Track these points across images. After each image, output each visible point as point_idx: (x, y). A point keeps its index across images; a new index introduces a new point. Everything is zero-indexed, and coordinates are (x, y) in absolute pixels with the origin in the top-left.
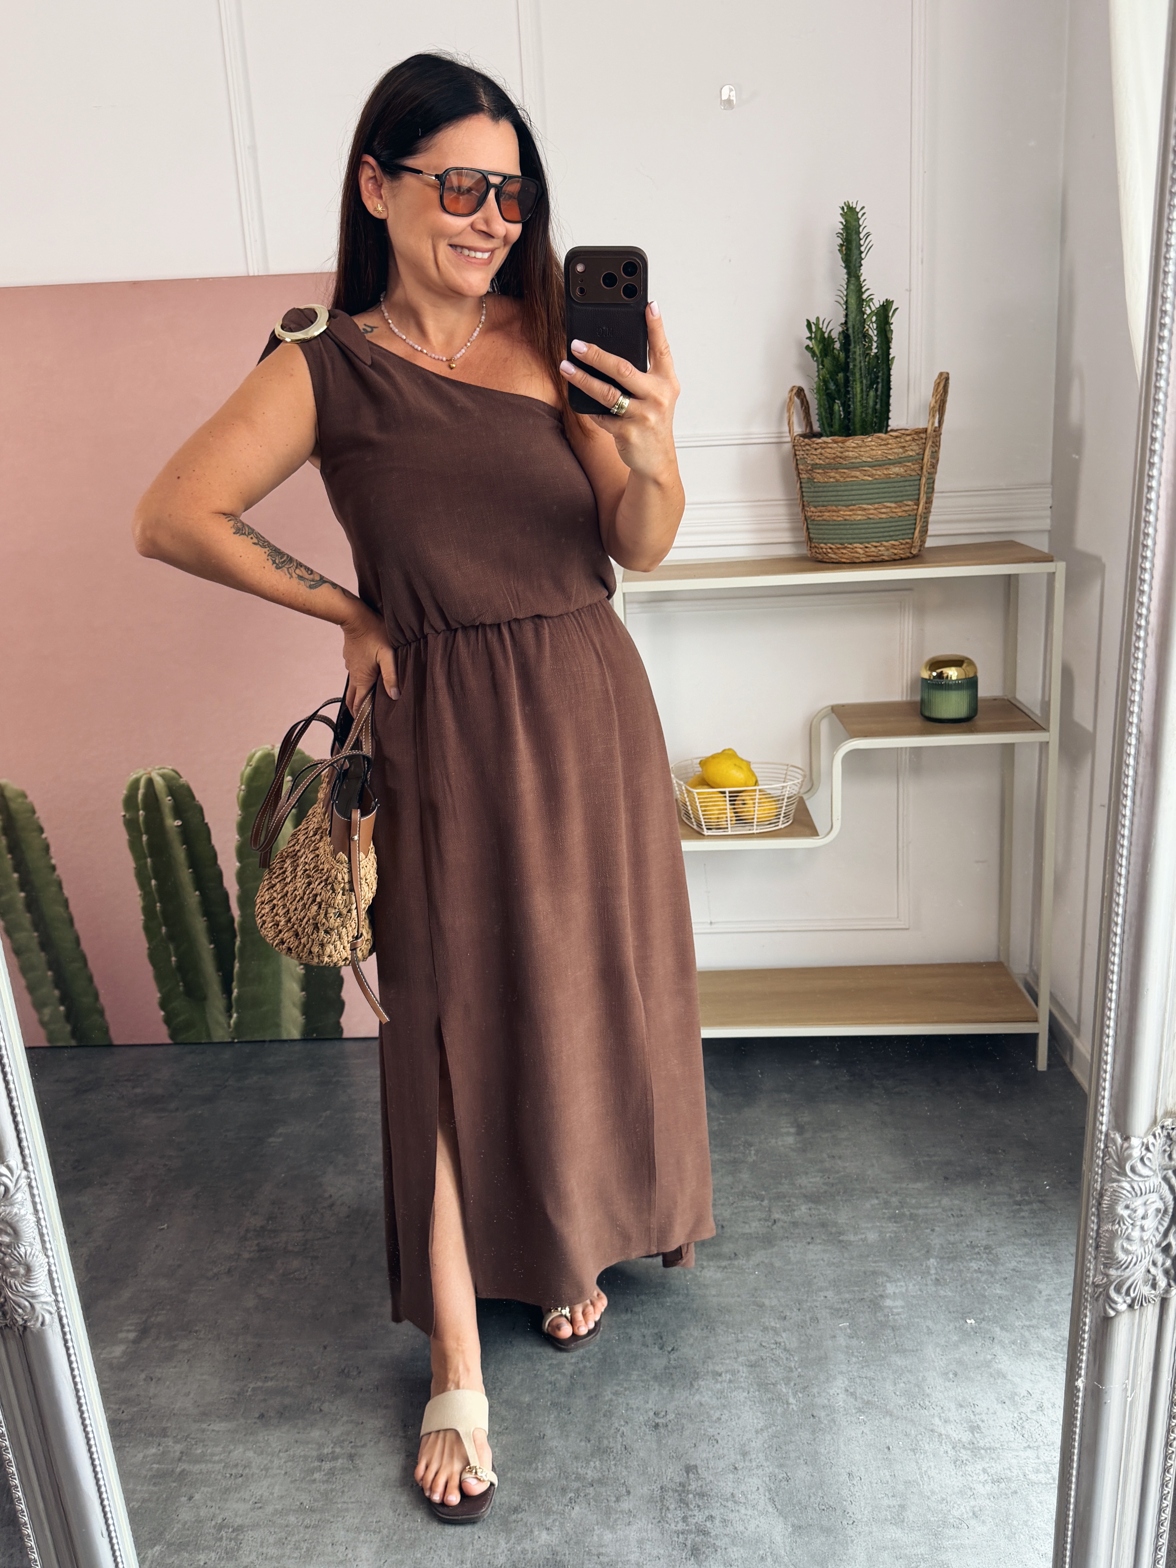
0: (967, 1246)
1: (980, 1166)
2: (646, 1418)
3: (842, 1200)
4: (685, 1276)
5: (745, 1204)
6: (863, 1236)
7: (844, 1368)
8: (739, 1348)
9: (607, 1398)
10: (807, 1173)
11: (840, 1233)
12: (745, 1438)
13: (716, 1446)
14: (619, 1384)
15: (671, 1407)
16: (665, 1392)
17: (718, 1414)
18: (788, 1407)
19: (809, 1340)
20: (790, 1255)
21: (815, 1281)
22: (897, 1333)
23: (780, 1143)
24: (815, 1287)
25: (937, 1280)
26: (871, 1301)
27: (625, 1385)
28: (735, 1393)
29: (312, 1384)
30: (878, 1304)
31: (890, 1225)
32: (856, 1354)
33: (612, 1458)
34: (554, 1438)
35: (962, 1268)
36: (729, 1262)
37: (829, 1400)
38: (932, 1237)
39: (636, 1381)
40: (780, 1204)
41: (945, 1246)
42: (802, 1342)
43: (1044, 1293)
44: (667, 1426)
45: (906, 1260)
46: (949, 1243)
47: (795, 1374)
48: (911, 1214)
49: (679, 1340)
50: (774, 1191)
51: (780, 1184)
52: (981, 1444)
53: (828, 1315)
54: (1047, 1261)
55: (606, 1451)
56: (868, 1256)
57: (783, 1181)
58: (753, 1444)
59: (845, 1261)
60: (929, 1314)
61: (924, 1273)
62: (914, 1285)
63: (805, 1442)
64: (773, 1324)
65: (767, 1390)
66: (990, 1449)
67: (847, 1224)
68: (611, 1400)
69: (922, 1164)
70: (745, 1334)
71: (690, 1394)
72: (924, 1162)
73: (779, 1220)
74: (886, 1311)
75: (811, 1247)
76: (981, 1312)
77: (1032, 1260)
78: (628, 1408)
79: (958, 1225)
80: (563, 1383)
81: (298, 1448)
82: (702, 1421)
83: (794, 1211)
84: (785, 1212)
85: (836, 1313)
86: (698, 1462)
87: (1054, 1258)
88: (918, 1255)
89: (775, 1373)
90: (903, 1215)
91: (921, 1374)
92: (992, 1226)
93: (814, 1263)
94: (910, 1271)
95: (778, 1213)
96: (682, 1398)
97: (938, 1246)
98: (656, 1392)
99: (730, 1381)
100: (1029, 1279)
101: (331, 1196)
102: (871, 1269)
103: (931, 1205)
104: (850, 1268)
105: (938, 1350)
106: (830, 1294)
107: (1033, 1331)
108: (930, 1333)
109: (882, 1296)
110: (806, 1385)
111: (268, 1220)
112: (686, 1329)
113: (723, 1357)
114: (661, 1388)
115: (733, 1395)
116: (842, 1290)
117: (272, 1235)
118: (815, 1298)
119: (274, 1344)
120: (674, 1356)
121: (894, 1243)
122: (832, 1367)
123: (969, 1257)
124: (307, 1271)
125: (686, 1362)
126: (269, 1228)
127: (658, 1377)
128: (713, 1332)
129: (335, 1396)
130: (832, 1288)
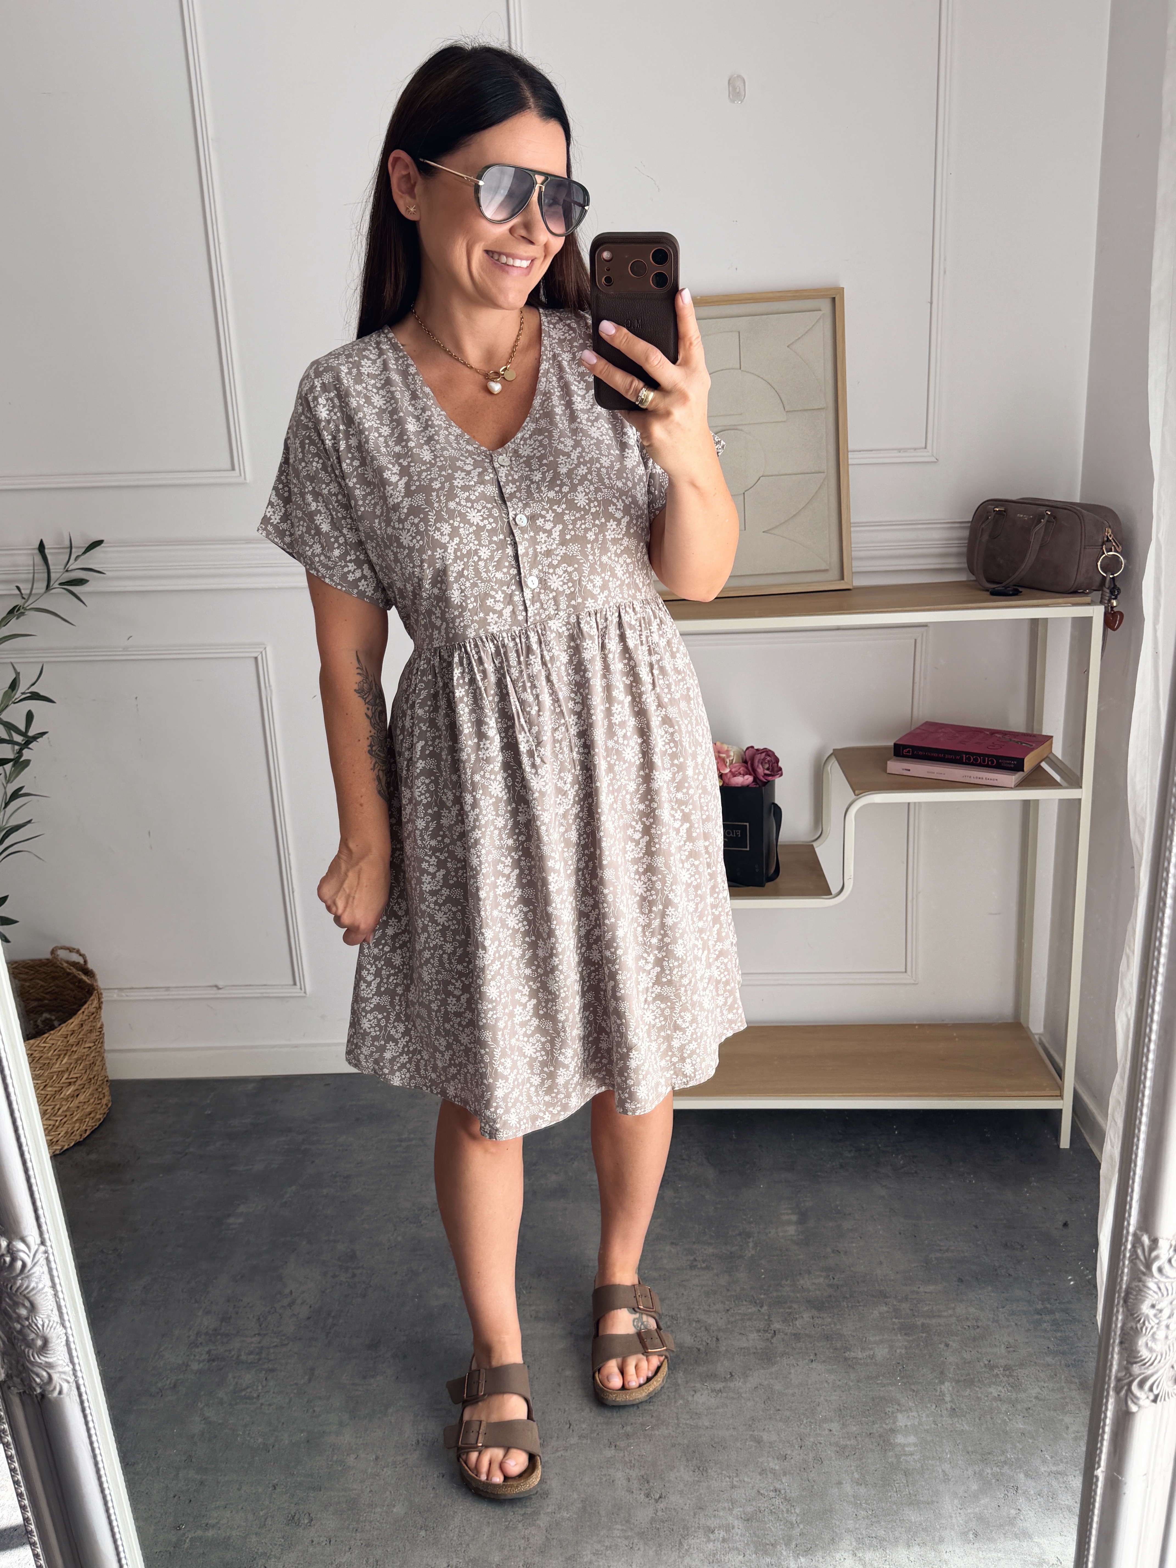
0: (985, 1366)
1: (997, 1264)
3: (848, 1307)
4: (675, 1402)
5: (742, 1310)
6: (871, 1353)
7: (851, 1524)
8: (735, 1496)
9: (585, 1560)
10: (809, 1273)
11: (846, 1348)
14: (599, 1542)
16: (651, 1553)
19: (813, 1486)
20: (792, 1376)
21: (819, 1409)
22: (910, 1479)
24: (818, 1417)
25: (953, 1410)
26: (880, 1436)
27: (606, 1543)
28: (730, 1556)
29: (257, 1534)
30: (888, 1441)
31: (901, 1338)
32: (864, 1506)
35: (980, 1394)
36: (724, 1384)
38: (946, 1354)
39: (619, 1537)
40: (781, 1310)
41: (960, 1366)
42: (804, 1489)
43: (1071, 1430)
45: (918, 1383)
46: (965, 1363)
47: (796, 1532)
48: (923, 1325)
49: (667, 1485)
50: (775, 1294)
51: (781, 1286)
53: (833, 1455)
56: (877, 1377)
57: (785, 1282)
59: (851, 1384)
60: (945, 1455)
61: (938, 1401)
62: (928, 1416)
64: (772, 1465)
65: (766, 1553)
67: (853, 1336)
68: (591, 1562)
69: (934, 1262)
70: (741, 1477)
71: (679, 1557)
72: (936, 1259)
73: (779, 1331)
74: (897, 1449)
75: (814, 1365)
76: (1003, 1453)
77: (1056, 1387)
79: (974, 1340)
80: (538, 1539)
83: (796, 1319)
84: (785, 1321)
85: (842, 1451)
88: (931, 1376)
89: (775, 1529)
90: (914, 1326)
91: (938, 1534)
92: (1013, 1342)
93: (818, 1386)
94: (922, 1398)
95: (778, 1322)
96: (670, 1561)
97: (953, 1366)
98: (640, 1553)
99: (724, 1540)
100: (1054, 1410)
101: (291, 1292)
102: (882, 1394)
103: (945, 1314)
104: (856, 1394)
105: (956, 1501)
106: (835, 1426)
107: (1061, 1480)
108: (946, 1479)
109: (892, 1430)
110: (809, 1546)
111: (222, 1322)
112: (675, 1470)
113: (715, 1508)
114: (647, 1547)
115: (727, 1559)
116: (848, 1422)
117: (225, 1340)
118: (818, 1432)
119: (218, 1482)
120: (662, 1505)
121: (905, 1361)
122: (838, 1523)
123: (988, 1381)
124: (260, 1387)
125: (675, 1514)
126: (222, 1331)
127: (643, 1533)
128: (705, 1475)
129: (282, 1550)
130: (837, 1418)
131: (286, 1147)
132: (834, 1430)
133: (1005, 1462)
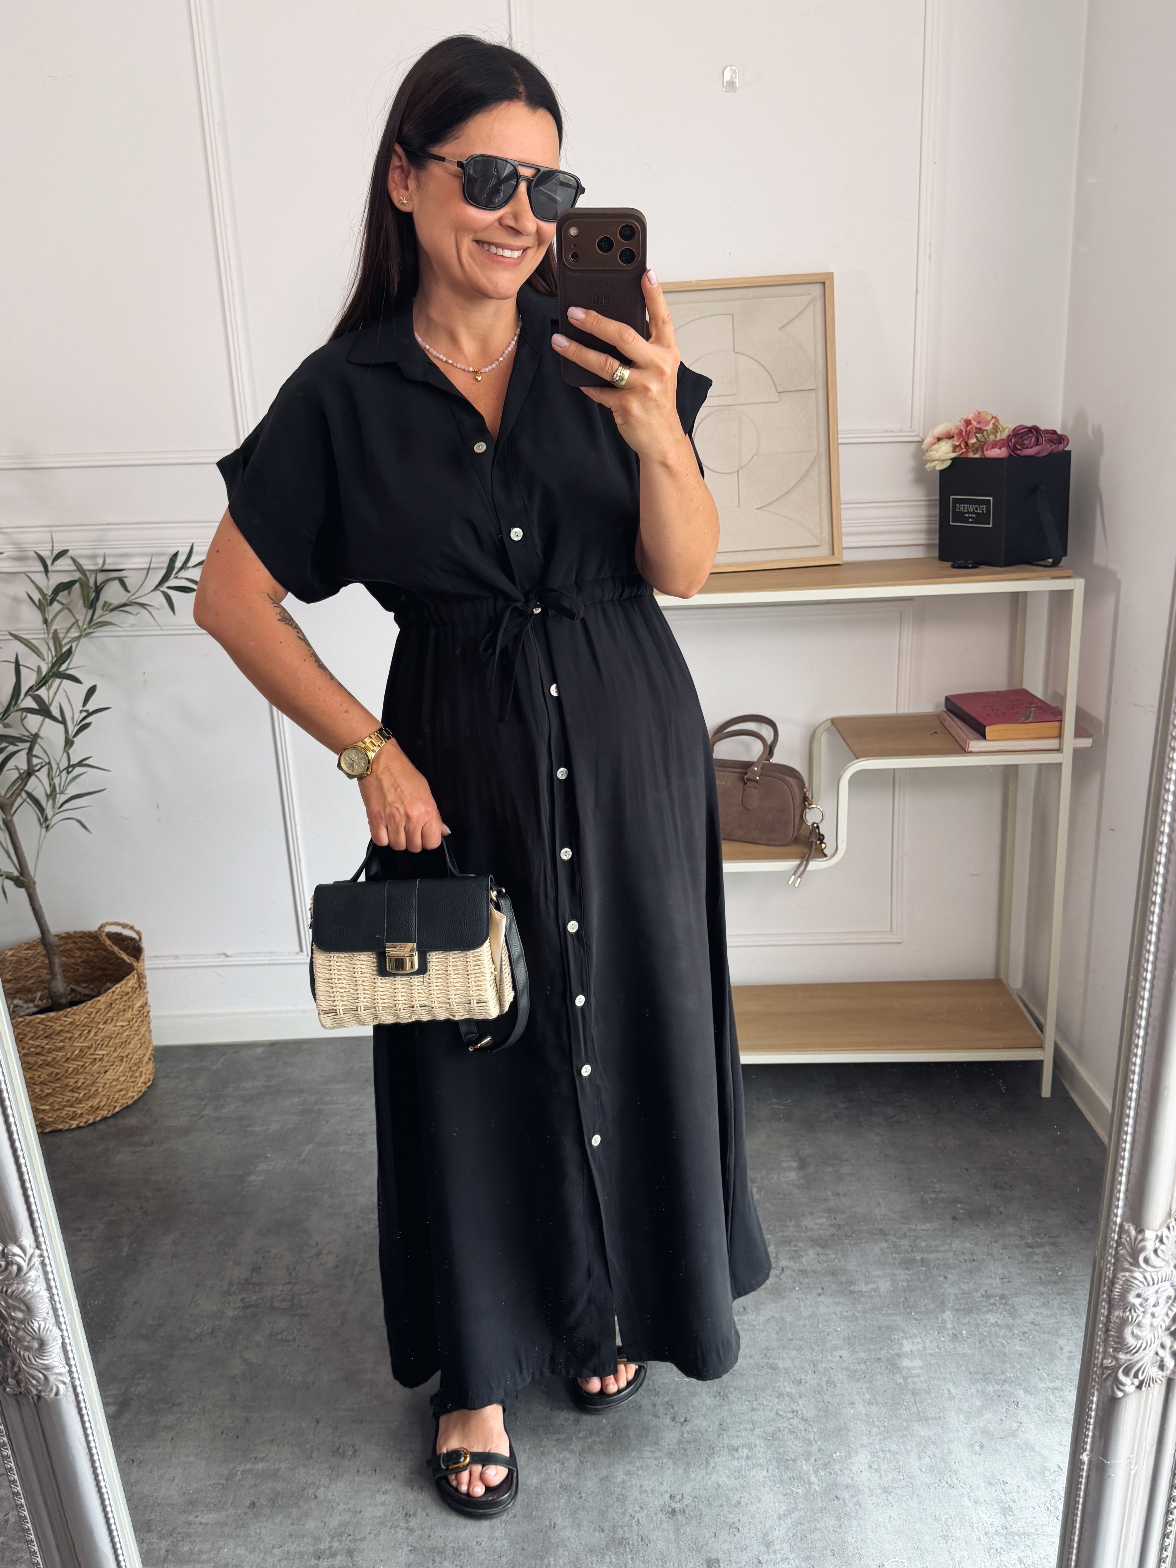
0: (982, 1296)
1: (989, 1204)
2: (662, 1502)
3: (850, 1244)
6: (875, 1286)
7: (865, 1440)
8: (755, 1418)
9: (619, 1480)
10: (812, 1214)
11: (851, 1282)
12: (767, 1525)
13: (738, 1534)
14: (631, 1463)
15: (688, 1488)
16: (680, 1471)
17: (736, 1497)
18: (810, 1488)
19: (827, 1407)
20: (802, 1308)
21: (829, 1338)
22: (918, 1398)
23: (782, 1180)
24: (828, 1345)
25: (955, 1335)
26: (888, 1360)
27: (638, 1464)
28: (754, 1472)
29: (304, 1466)
30: (895, 1364)
31: (902, 1272)
32: (877, 1423)
33: (628, 1550)
34: (566, 1527)
35: (979, 1322)
37: (852, 1479)
38: (946, 1286)
39: (649, 1458)
40: (787, 1249)
41: (959, 1296)
42: (820, 1410)
43: (1065, 1350)
44: (684, 1512)
45: (921, 1312)
46: (964, 1293)
47: (815, 1448)
48: (922, 1259)
49: (691, 1409)
50: (781, 1234)
51: (786, 1226)
52: (1015, 1529)
53: (845, 1378)
54: (1066, 1312)
55: (622, 1542)
56: (882, 1308)
57: (788, 1223)
58: (776, 1533)
59: (858, 1315)
60: (948, 1376)
61: (940, 1327)
62: (931, 1341)
63: (831, 1529)
64: (788, 1389)
65: (787, 1468)
66: (1024, 1534)
67: (857, 1271)
68: (624, 1482)
69: (930, 1202)
70: (760, 1401)
71: (707, 1474)
72: (930, 1199)
73: (787, 1267)
74: (903, 1372)
75: (821, 1299)
76: (1003, 1373)
77: (1049, 1313)
78: (642, 1491)
79: (971, 1272)
80: (572, 1462)
81: (293, 1543)
82: (721, 1506)
83: (802, 1256)
84: (792, 1258)
85: (853, 1375)
86: (720, 1555)
87: (1073, 1309)
88: (932, 1306)
89: (795, 1446)
90: (914, 1260)
91: (946, 1447)
92: (1007, 1273)
93: (826, 1317)
94: (925, 1326)
95: (785, 1259)
96: (698, 1478)
97: (952, 1297)
98: (670, 1471)
99: (748, 1458)
100: (1048, 1333)
101: (317, 1243)
102: (887, 1323)
103: (942, 1249)
104: (863, 1323)
105: (961, 1417)
106: (845, 1353)
108: (952, 1398)
109: (899, 1355)
110: (827, 1461)
111: (252, 1272)
112: (698, 1397)
113: (738, 1429)
114: (675, 1467)
115: (752, 1474)
116: (857, 1349)
117: (257, 1289)
118: (830, 1358)
119: (263, 1419)
120: (687, 1428)
121: (908, 1293)
122: (853, 1439)
123: (985, 1309)
124: (295, 1331)
125: (700, 1435)
126: (253, 1281)
127: (671, 1453)
128: (726, 1399)
129: (330, 1480)
130: (847, 1346)
131: (300, 1107)
132: (843, 1356)
133: (1005, 1381)
